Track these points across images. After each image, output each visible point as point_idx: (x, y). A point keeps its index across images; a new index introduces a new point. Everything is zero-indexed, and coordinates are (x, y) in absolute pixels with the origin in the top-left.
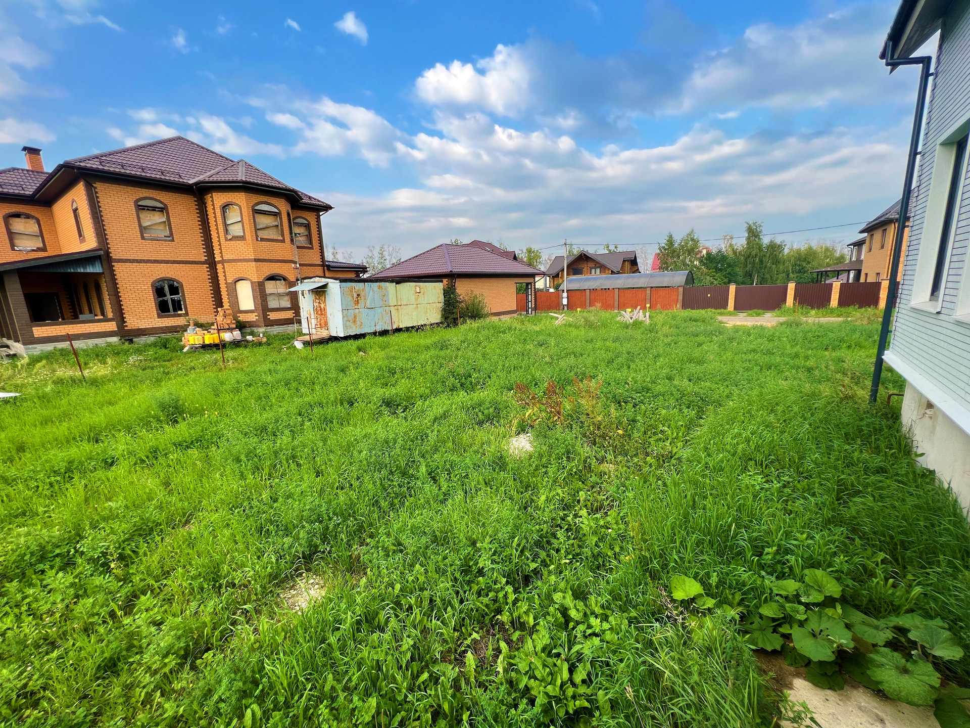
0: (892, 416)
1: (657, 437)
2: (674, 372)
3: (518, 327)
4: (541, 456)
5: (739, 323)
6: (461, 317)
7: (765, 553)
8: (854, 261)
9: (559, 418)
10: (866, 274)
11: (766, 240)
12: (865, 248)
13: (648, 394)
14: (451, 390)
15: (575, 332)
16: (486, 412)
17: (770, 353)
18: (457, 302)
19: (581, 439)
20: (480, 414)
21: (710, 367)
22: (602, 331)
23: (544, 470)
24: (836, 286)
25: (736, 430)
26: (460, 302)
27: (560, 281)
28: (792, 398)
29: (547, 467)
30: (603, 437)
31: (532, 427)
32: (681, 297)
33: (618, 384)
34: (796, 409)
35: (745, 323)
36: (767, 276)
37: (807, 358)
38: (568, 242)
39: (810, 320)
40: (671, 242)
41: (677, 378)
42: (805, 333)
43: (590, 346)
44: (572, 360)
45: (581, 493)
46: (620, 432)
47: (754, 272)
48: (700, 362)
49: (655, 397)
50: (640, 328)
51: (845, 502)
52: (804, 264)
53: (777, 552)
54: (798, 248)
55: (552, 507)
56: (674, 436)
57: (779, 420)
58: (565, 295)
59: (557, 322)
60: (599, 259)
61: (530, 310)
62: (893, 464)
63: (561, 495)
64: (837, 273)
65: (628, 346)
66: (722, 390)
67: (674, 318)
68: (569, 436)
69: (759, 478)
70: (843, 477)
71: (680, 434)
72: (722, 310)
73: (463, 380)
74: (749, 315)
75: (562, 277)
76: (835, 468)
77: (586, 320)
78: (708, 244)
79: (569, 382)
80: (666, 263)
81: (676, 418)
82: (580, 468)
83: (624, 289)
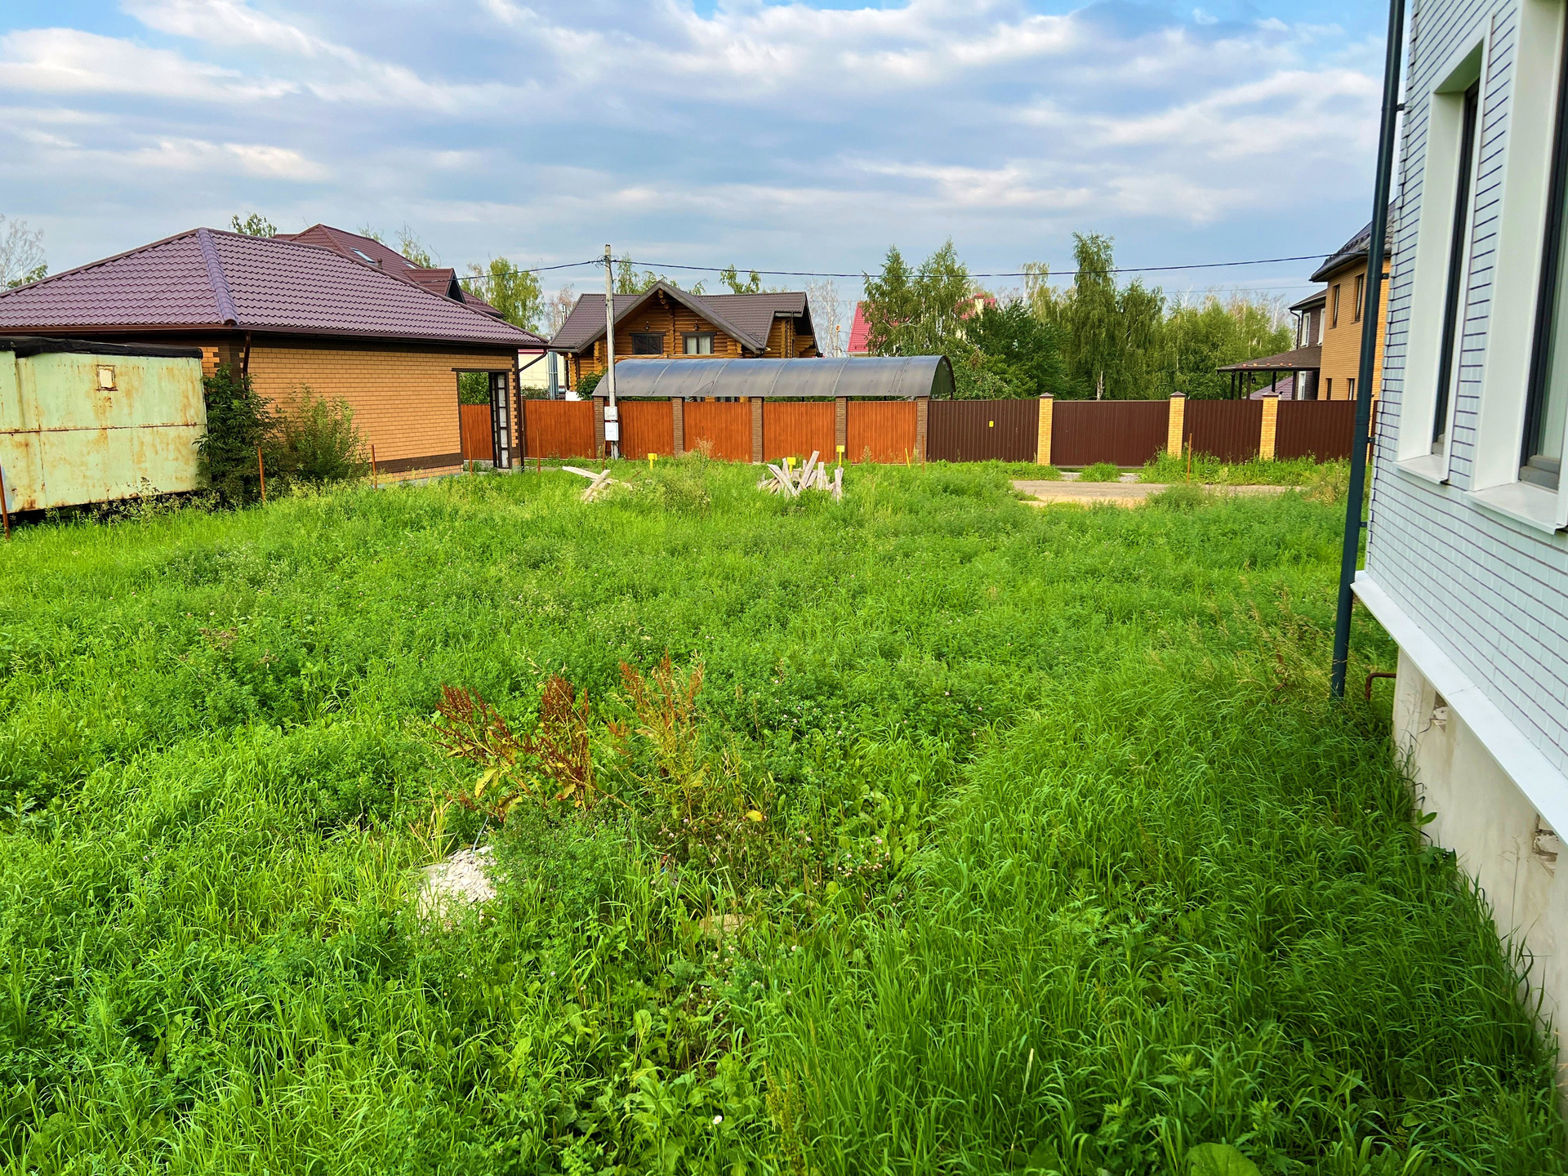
0: (1376, 726)
1: (854, 822)
2: (900, 636)
3: (465, 507)
4: (518, 914)
5: (1062, 499)
6: (269, 475)
7: (1105, 1118)
8: (1305, 348)
9: (581, 787)
10: (1329, 380)
11: (1120, 285)
12: (1325, 316)
13: (834, 701)
14: (225, 721)
15: (637, 525)
16: (345, 786)
17: (1127, 576)
18: (256, 423)
19: (643, 848)
20: (323, 794)
21: (988, 618)
22: (718, 522)
23: (528, 957)
24: (1270, 408)
25: (1046, 789)
26: (268, 426)
27: (598, 368)
28: (1173, 695)
29: (538, 946)
30: (707, 836)
31: (497, 824)
32: (922, 428)
33: (753, 675)
34: (1181, 722)
35: (1077, 498)
36: (1127, 376)
37: (1209, 588)
38: (617, 253)
39: (1218, 490)
40: (895, 273)
41: (907, 651)
42: (1206, 523)
43: (680, 566)
44: (625, 609)
45: (641, 1015)
46: (755, 816)
47: (1097, 365)
48: (966, 607)
49: (853, 705)
50: (817, 513)
51: (1283, 953)
52: (1205, 350)
53: (1133, 1112)
54: (1191, 308)
55: (549, 1073)
56: (898, 816)
57: (1143, 754)
58: (611, 412)
59: (588, 496)
60: (706, 310)
61: (505, 455)
62: (1377, 846)
63: (581, 1029)
64: (1273, 376)
65: (785, 564)
66: (1016, 679)
67: (905, 484)
68: (606, 840)
69: (1095, 914)
70: (1277, 889)
71: (914, 809)
72: (1024, 464)
73: (270, 685)
74: (1086, 478)
75: (603, 359)
76: (1263, 869)
77: (670, 488)
78: (990, 287)
79: (613, 675)
80: (886, 331)
81: (903, 766)
82: (640, 937)
83: (776, 400)
